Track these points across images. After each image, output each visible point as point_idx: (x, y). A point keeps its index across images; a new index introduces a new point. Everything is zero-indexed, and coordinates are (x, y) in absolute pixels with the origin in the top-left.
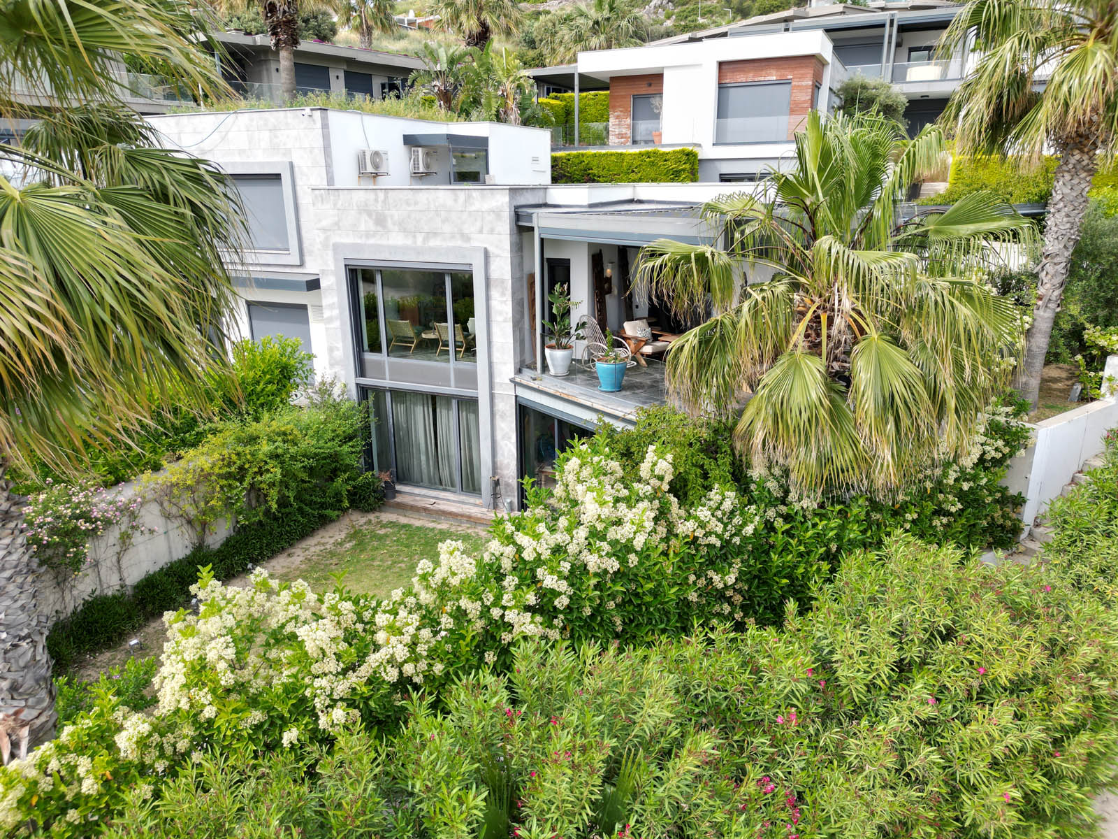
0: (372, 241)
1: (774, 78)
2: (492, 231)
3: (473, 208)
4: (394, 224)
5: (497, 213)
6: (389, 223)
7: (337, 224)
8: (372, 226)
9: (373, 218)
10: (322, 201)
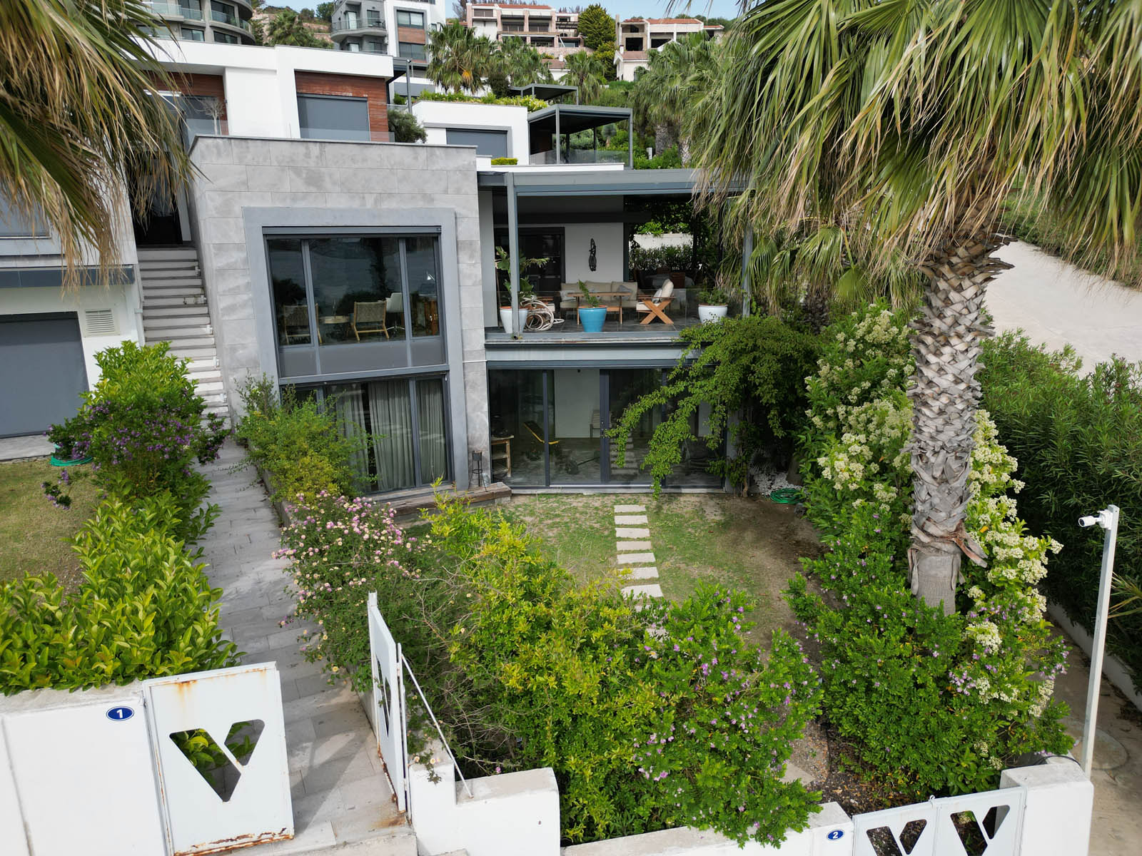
1: (351, 94)
2: (458, 191)
3: (437, 167)
4: (334, 183)
5: (464, 174)
7: (245, 183)
8: (300, 185)
9: (304, 175)
10: (219, 154)
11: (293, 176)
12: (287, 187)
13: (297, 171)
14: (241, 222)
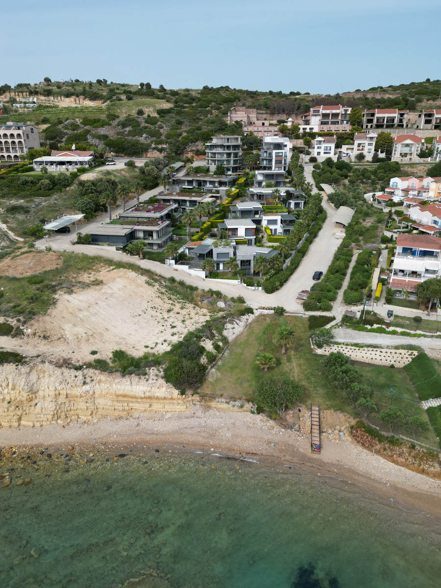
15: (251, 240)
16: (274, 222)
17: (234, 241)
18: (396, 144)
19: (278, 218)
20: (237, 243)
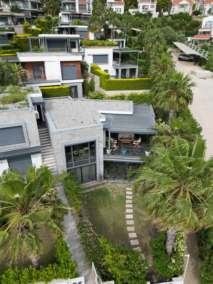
0: (71, 140)
1: (72, 65)
2: (100, 133)
3: (96, 129)
4: (77, 136)
5: (101, 130)
6: (76, 136)
7: (61, 138)
8: (71, 137)
9: (72, 135)
10: (57, 134)
11: (70, 136)
12: (69, 138)
13: (70, 135)
14: (61, 145)
15: (76, 87)
16: (103, 58)
17: (39, 89)
18: (174, 5)
19: (109, 51)
20: (46, 94)
